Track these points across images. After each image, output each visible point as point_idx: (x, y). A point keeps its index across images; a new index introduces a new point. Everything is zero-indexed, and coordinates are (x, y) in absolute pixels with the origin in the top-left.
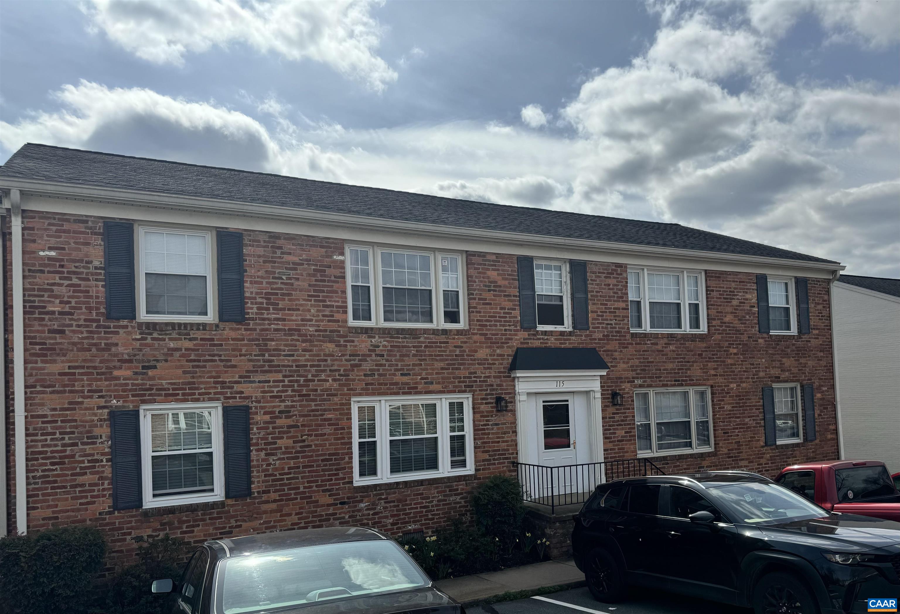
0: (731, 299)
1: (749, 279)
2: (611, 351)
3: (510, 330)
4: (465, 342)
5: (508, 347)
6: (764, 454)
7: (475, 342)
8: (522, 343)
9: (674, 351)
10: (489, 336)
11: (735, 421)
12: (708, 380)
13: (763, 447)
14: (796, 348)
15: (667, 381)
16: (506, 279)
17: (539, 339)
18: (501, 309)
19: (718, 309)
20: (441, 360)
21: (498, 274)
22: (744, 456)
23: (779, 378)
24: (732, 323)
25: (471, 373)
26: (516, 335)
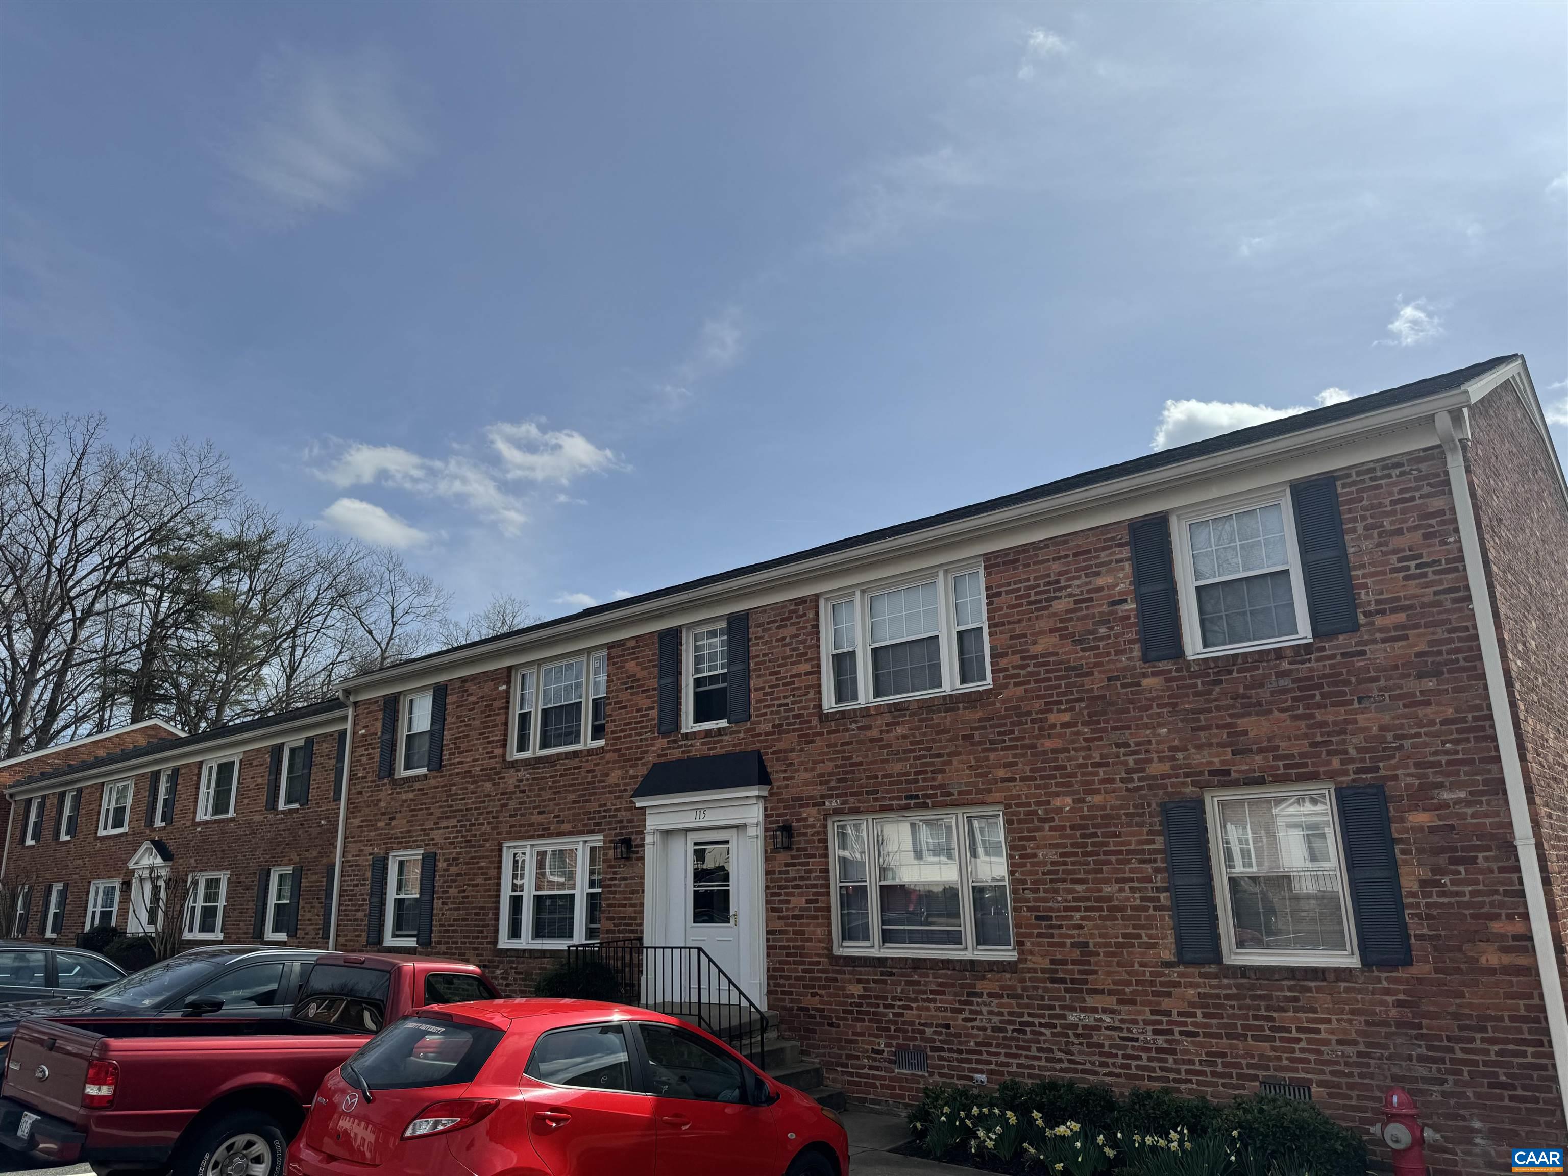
0: (1048, 600)
1: (1105, 540)
2: (786, 751)
3: (646, 739)
4: (598, 764)
5: (643, 764)
6: (1177, 984)
7: (608, 762)
8: (659, 756)
9: (904, 737)
10: (623, 752)
11: (1070, 891)
12: (990, 791)
13: (1168, 964)
14: (1294, 681)
15: (890, 799)
16: (646, 668)
17: (681, 746)
18: (638, 711)
19: (1014, 630)
20: (574, 791)
21: (637, 665)
22: (1102, 980)
23: (1227, 773)
24: (1057, 654)
25: (600, 806)
26: (652, 745)
